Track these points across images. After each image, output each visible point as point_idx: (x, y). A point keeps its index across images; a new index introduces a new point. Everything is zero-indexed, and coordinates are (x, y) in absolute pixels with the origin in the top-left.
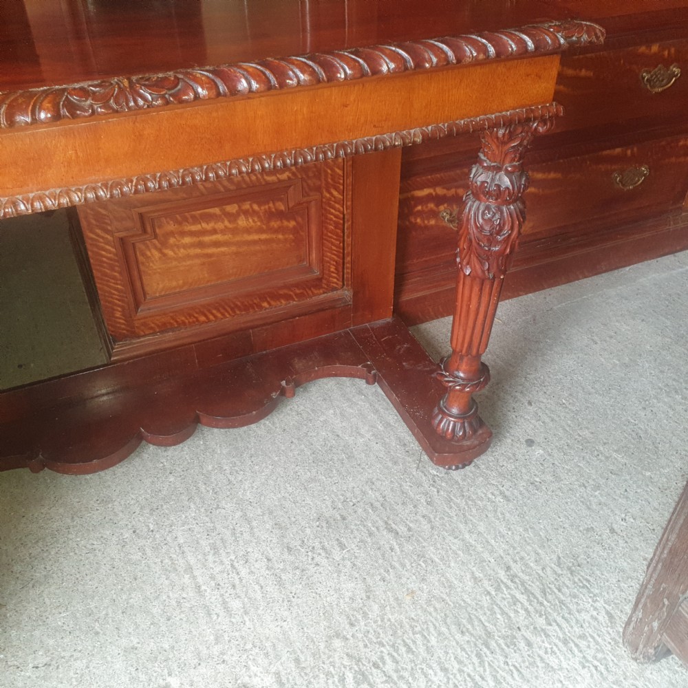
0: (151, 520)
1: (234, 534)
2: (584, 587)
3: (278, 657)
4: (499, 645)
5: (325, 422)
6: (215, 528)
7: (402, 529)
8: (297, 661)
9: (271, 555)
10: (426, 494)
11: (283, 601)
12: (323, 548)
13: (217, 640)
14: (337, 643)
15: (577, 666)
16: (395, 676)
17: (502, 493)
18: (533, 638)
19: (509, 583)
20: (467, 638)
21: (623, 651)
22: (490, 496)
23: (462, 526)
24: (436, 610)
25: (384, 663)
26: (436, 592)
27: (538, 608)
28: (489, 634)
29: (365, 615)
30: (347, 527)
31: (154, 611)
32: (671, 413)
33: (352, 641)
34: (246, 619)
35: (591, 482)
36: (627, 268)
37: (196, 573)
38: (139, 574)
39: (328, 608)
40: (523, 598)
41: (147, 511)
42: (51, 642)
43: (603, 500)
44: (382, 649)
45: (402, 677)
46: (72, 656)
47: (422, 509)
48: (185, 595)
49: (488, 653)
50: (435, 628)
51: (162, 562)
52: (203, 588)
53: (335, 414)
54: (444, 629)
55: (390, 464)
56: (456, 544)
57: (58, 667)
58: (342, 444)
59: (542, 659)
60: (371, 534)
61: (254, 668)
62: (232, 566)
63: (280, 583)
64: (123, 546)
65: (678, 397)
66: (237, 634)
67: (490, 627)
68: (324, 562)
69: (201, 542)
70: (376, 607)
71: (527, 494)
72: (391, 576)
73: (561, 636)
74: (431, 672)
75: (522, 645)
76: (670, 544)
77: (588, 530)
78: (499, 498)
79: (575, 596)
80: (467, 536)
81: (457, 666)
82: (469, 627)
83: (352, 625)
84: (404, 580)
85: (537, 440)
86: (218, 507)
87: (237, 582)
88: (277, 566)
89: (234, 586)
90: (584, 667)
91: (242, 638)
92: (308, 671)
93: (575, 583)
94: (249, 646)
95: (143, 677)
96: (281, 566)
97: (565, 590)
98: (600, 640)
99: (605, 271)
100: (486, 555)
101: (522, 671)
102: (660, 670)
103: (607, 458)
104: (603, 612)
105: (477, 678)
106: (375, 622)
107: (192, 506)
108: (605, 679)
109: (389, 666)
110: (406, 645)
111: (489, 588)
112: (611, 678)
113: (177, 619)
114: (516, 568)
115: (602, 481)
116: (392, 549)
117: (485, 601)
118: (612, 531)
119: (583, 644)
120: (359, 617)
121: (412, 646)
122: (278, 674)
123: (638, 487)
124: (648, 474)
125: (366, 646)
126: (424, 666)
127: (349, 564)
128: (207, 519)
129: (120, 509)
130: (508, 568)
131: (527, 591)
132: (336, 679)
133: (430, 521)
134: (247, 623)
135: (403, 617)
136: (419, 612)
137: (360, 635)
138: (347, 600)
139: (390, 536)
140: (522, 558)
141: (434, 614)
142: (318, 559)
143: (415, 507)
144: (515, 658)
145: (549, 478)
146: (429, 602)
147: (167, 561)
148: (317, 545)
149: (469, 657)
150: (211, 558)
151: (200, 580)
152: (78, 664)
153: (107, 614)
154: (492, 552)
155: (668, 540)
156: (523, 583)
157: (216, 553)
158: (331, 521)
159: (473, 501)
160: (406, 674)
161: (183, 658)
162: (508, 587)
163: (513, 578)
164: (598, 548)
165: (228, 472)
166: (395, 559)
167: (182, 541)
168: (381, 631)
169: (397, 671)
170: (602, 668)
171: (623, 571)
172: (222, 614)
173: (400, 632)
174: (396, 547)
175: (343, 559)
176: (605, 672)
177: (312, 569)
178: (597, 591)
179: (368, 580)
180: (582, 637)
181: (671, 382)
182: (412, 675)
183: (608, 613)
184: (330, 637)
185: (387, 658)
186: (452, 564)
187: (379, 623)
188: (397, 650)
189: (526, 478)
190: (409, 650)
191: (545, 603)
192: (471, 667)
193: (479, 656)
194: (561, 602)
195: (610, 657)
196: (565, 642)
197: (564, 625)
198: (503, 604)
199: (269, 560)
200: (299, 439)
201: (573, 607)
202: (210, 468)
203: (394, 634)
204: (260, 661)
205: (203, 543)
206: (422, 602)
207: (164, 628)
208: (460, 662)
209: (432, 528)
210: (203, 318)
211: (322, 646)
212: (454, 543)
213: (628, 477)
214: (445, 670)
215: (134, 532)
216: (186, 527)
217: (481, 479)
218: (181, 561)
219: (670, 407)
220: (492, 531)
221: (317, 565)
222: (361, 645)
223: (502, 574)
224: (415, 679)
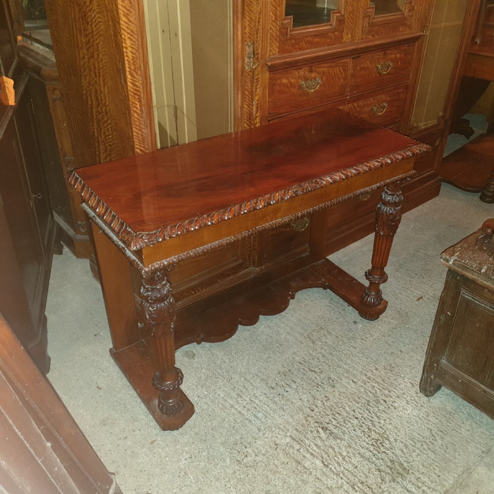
0: (204, 390)
1: (245, 387)
2: (398, 375)
3: (288, 430)
4: (374, 404)
5: (262, 331)
6: (235, 387)
7: (317, 370)
8: (296, 429)
9: (266, 392)
10: (321, 353)
11: (280, 409)
12: (287, 384)
13: (259, 430)
14: (309, 419)
15: (406, 404)
16: (338, 425)
17: (352, 346)
18: (386, 399)
19: (369, 381)
20: (360, 404)
21: (421, 395)
22: (347, 348)
23: (341, 363)
24: (344, 397)
25: (332, 422)
26: (341, 390)
27: (384, 387)
28: (368, 401)
29: (316, 406)
30: (293, 374)
31: (226, 425)
32: (408, 299)
33: (315, 417)
34: (267, 419)
35: (386, 334)
36: (368, 236)
37: (236, 407)
38: (211, 414)
39: (300, 407)
40: (376, 385)
41: (199, 387)
42: (187, 448)
43: (393, 340)
44: (328, 417)
45: (341, 425)
46: (199, 452)
47: (321, 359)
48: (236, 416)
49: (371, 408)
50: (346, 404)
51: (218, 406)
52: (242, 412)
53: (265, 327)
54: (350, 404)
55: (300, 344)
56: (341, 371)
57: (195, 457)
58: (275, 340)
59: (392, 406)
60: (304, 375)
61: (279, 437)
62: (251, 400)
63: (275, 403)
64: (197, 404)
65: (409, 292)
66: (266, 426)
67: (368, 399)
68: (289, 390)
69: (232, 394)
70: (319, 402)
71: (362, 344)
72: (320, 389)
73: (396, 395)
74: (351, 420)
75: (382, 402)
76: (433, 341)
77: (392, 353)
78: (351, 348)
79: (396, 380)
80: (345, 366)
81: (361, 416)
82: (359, 400)
83: (313, 411)
84: (326, 389)
85: (357, 321)
86: (232, 378)
87: (256, 406)
88: (270, 396)
89: (256, 408)
90: (408, 404)
91: (269, 426)
92: (303, 432)
93: (394, 375)
94: (274, 429)
95: (235, 451)
96: (272, 395)
97: (391, 378)
98: (410, 393)
99: (360, 239)
100: (355, 372)
101: (386, 411)
102: (435, 398)
103: (389, 323)
104: (408, 383)
105: (370, 418)
106: (322, 407)
107: (219, 380)
108: (417, 406)
109: (334, 422)
110: (338, 413)
111: (362, 384)
112: (419, 405)
113: (238, 426)
114: (369, 374)
115: (390, 333)
116: (316, 379)
117: (362, 390)
118: (401, 351)
119: (405, 396)
120: (314, 407)
121: (339, 412)
122: (291, 436)
123: (405, 332)
124: (407, 326)
125: (322, 417)
126: (348, 419)
127: (301, 388)
128: (229, 384)
129: (186, 389)
130: (366, 375)
131: (376, 382)
132: (315, 432)
133: (327, 364)
134: (269, 421)
135: (331, 403)
136: (338, 400)
137: (318, 414)
138: (306, 402)
139: (313, 373)
140: (370, 370)
141: (344, 399)
142: (286, 389)
143: (318, 359)
144: (381, 408)
145: (368, 336)
146: (340, 395)
147: (220, 406)
148: (284, 384)
149: (364, 411)
150: (239, 399)
151: (239, 409)
152: (203, 453)
153: (205, 432)
154: (357, 370)
155: (432, 340)
156: (374, 380)
157: (241, 397)
158: (285, 373)
159: (341, 352)
160: (342, 423)
161: (248, 440)
162: (368, 382)
163: (369, 378)
164: (398, 359)
165: (228, 362)
166: (319, 381)
167: (223, 396)
168: (325, 410)
169: (338, 423)
170: (415, 403)
171: (410, 366)
172: (256, 420)
173: (333, 409)
174: (318, 377)
175: (297, 387)
176: (416, 404)
177: (286, 394)
178: (403, 376)
179: (311, 392)
180: (404, 394)
181: (404, 286)
182: (345, 423)
183: (410, 383)
184: (306, 417)
185: (332, 419)
186: (343, 379)
187: (323, 407)
188: (334, 416)
189: (359, 338)
190: (339, 414)
191: (385, 385)
192: (366, 415)
193: (367, 410)
194: (391, 383)
195: (416, 398)
196: (398, 397)
197: (395, 391)
198: (370, 389)
199: (265, 394)
200: (254, 341)
201: (397, 384)
202: (219, 362)
203: (331, 410)
204: (281, 433)
205: (233, 394)
206: (337, 395)
207: (233, 431)
208: (361, 414)
209: (329, 366)
210: (193, 292)
211: (304, 421)
212: (340, 370)
213: (400, 329)
214: (356, 418)
215: (199, 397)
216: (221, 390)
217: (341, 342)
218: (227, 404)
219: (407, 296)
220: (354, 362)
221: (287, 391)
222: (319, 417)
223: (364, 378)
224: (346, 424)
